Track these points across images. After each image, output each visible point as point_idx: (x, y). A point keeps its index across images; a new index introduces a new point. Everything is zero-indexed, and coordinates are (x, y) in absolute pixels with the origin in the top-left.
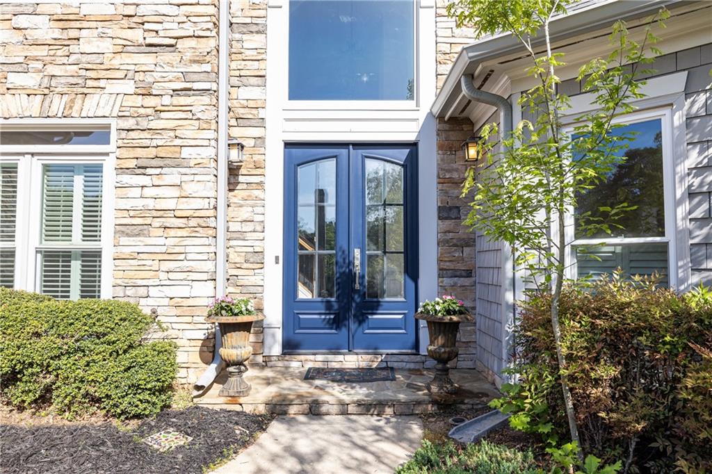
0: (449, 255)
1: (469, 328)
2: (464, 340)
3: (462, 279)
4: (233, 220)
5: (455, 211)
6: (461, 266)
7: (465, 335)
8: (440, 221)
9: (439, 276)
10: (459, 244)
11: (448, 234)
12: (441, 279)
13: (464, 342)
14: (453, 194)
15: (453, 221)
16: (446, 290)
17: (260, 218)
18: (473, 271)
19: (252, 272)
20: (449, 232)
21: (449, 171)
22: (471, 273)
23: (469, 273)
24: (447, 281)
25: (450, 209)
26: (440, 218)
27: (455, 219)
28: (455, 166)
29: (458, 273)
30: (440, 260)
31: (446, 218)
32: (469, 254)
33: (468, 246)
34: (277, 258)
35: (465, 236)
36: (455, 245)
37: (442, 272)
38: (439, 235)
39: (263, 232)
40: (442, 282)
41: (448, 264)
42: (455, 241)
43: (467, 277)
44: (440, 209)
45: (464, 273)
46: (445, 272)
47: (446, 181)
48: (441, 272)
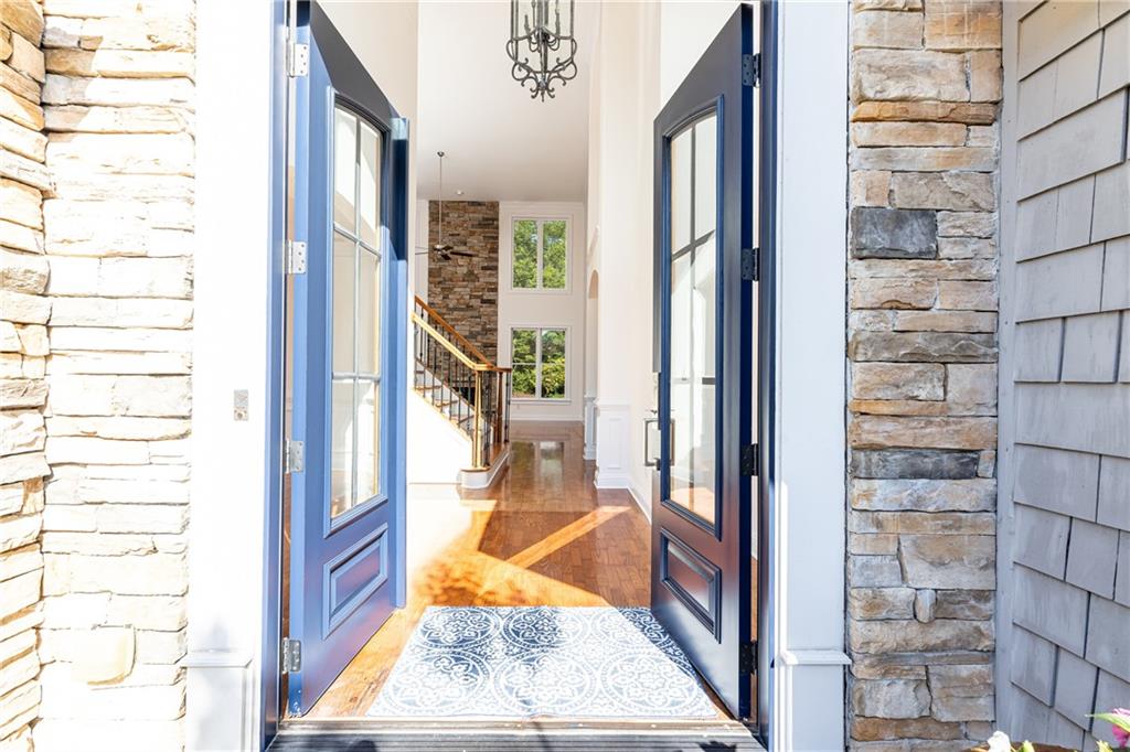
0: (890, 394)
1: (965, 670)
2: (946, 717)
3: (943, 484)
4: (67, 249)
5: (917, 226)
6: (939, 436)
7: (949, 696)
8: (859, 268)
9: (852, 472)
10: (933, 349)
11: (890, 314)
12: (860, 486)
13: (947, 723)
14: (912, 160)
15: (912, 264)
16: (879, 524)
17: (177, 243)
18: (987, 454)
19: (139, 452)
20: (896, 306)
21: (898, 74)
22: (976, 462)
23: (966, 464)
24: (886, 493)
25: (900, 218)
26: (860, 254)
27: (920, 256)
28: (919, 57)
29: (928, 463)
30: (855, 412)
31: (884, 255)
32: (973, 391)
33: (967, 358)
34: (241, 398)
35: (956, 323)
36: (918, 357)
37: (862, 459)
38: (855, 317)
39: (188, 298)
40: (867, 495)
41: (889, 426)
42: (919, 340)
43: (962, 477)
44: (858, 220)
45: (948, 463)
46: (875, 457)
47: (889, 109)
48: (861, 456)
